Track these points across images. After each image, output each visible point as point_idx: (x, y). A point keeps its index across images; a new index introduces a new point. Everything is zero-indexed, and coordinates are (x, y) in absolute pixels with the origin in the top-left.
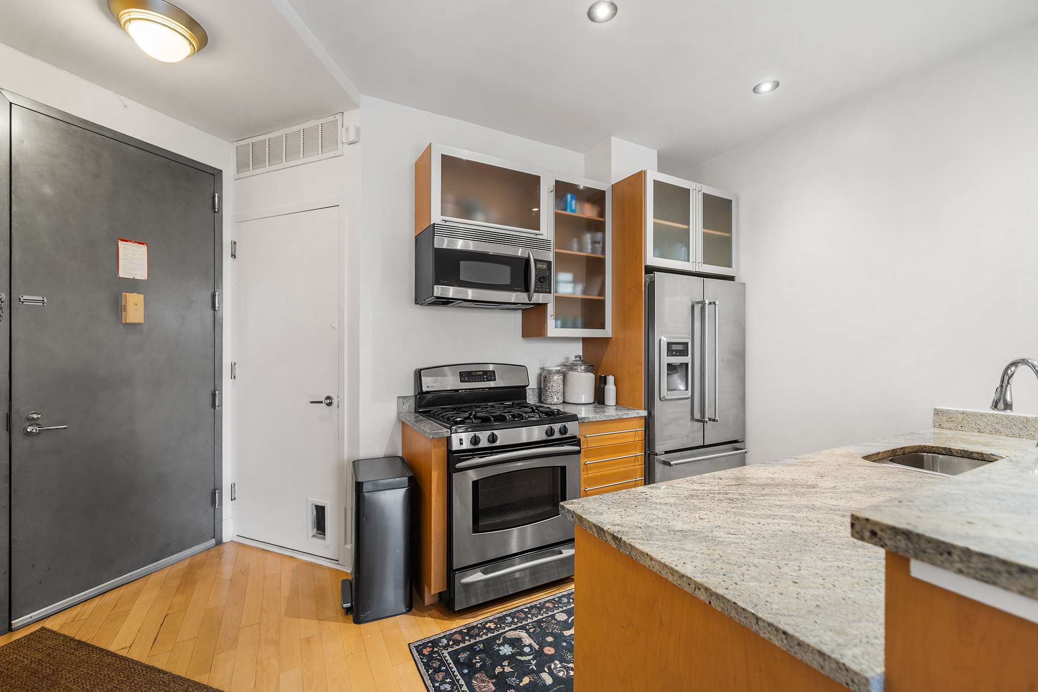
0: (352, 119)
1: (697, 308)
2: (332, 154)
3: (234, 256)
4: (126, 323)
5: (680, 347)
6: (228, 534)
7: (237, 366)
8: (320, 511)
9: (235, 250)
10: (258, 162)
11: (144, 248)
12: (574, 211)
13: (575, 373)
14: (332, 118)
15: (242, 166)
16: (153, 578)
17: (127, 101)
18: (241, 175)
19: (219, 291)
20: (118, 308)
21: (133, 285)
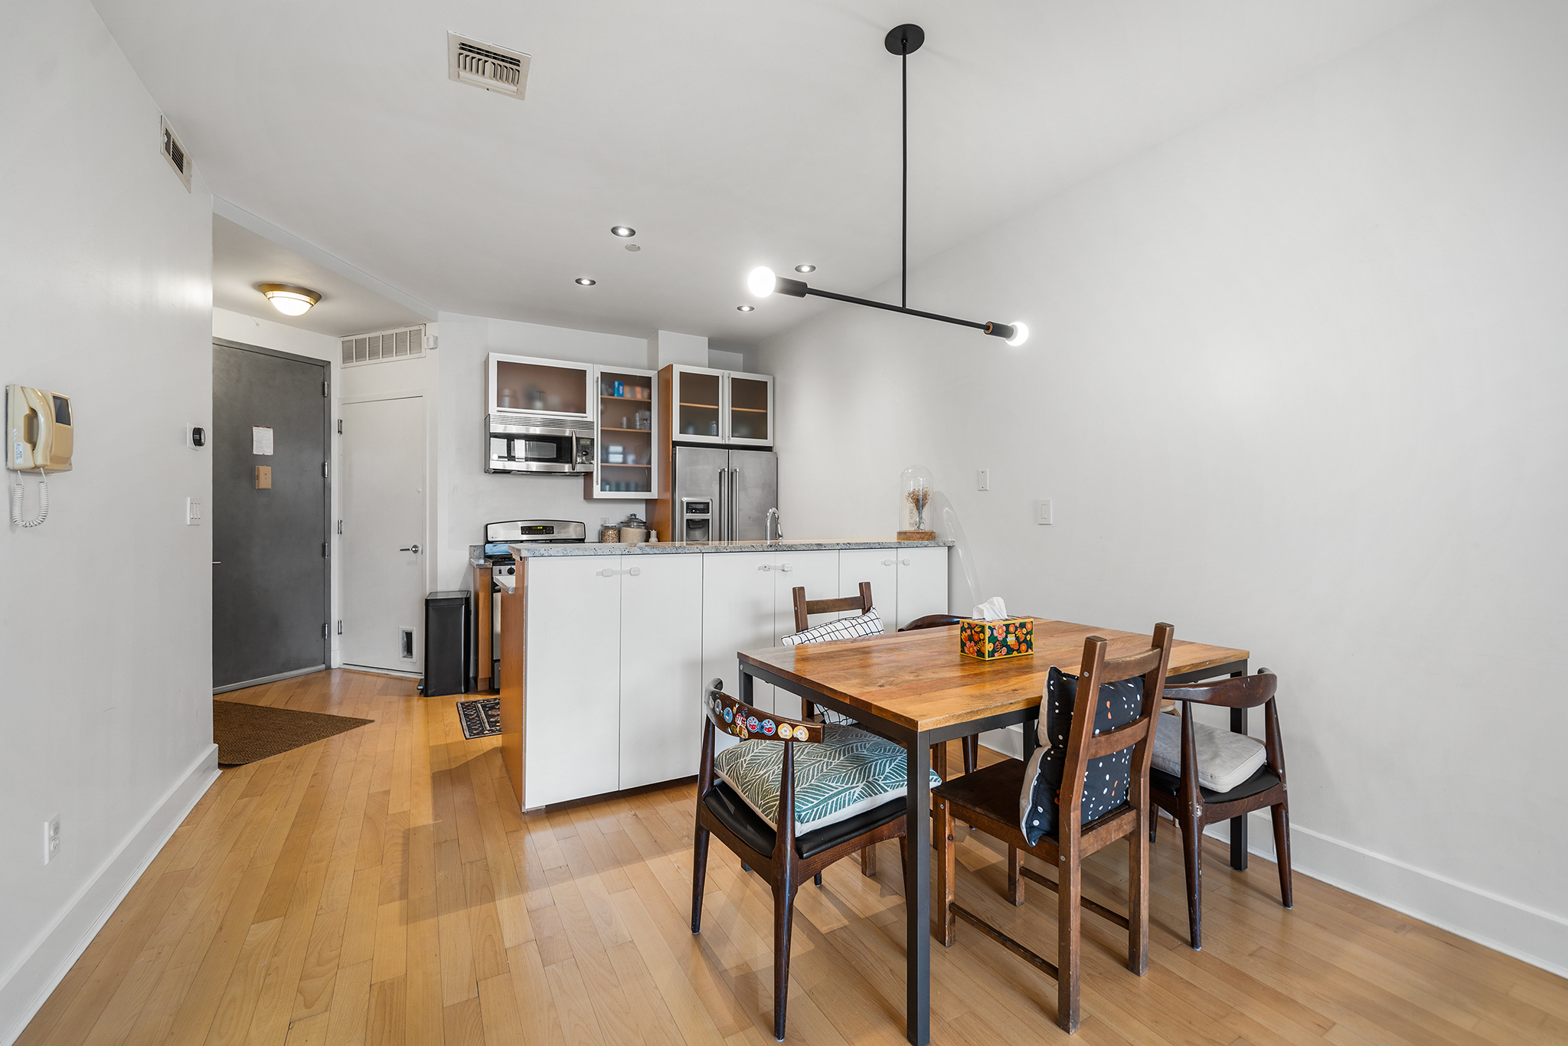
0: (432, 330)
1: (725, 476)
2: (417, 355)
3: (340, 432)
4: (259, 489)
5: (702, 506)
6: (336, 661)
7: (343, 523)
8: (409, 636)
9: (341, 427)
10: (360, 356)
11: (270, 432)
12: (622, 395)
13: (628, 529)
14: (417, 328)
15: (347, 357)
16: (276, 684)
17: (258, 320)
18: (347, 365)
19: (328, 461)
20: (253, 477)
21: (264, 459)
